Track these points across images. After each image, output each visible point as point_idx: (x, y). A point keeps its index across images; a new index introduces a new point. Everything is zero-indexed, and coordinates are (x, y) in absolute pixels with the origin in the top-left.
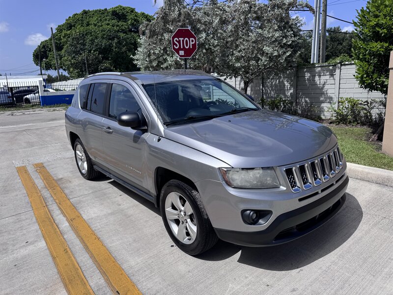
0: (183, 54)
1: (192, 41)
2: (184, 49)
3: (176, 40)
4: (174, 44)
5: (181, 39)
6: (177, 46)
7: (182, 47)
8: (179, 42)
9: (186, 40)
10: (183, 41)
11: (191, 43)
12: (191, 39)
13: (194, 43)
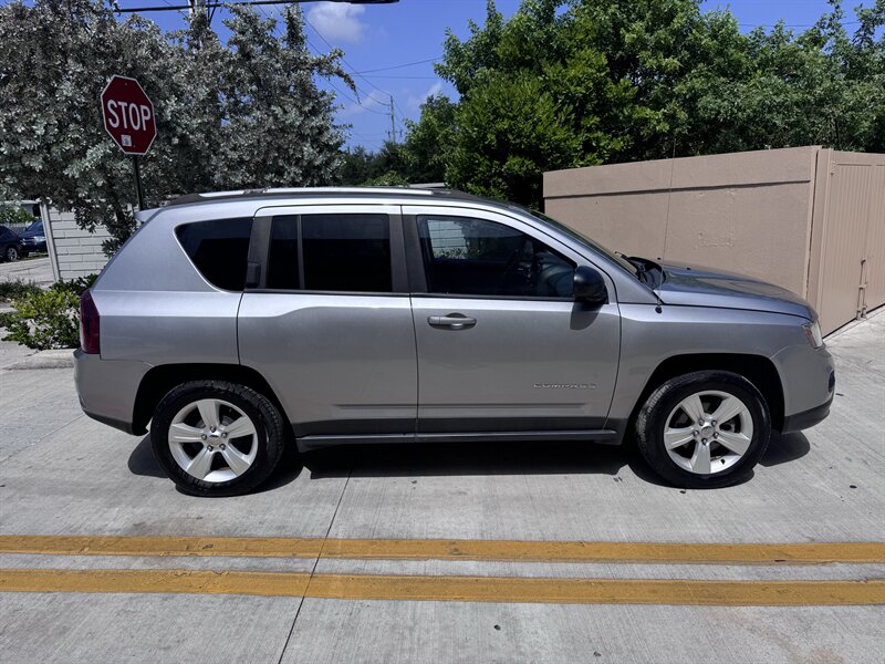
0: (130, 145)
1: (146, 114)
2: (130, 131)
3: (112, 106)
4: (109, 115)
5: (123, 104)
6: (114, 122)
7: (126, 127)
8: (118, 110)
9: (133, 109)
10: (127, 108)
11: (144, 118)
12: (143, 107)
13: (148, 118)
